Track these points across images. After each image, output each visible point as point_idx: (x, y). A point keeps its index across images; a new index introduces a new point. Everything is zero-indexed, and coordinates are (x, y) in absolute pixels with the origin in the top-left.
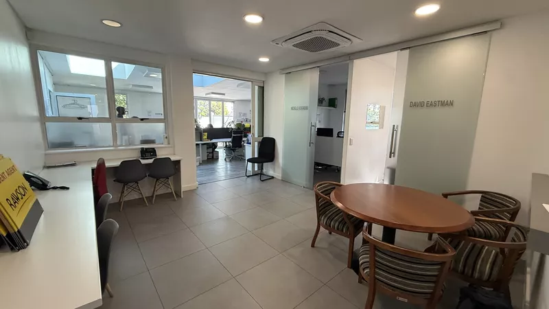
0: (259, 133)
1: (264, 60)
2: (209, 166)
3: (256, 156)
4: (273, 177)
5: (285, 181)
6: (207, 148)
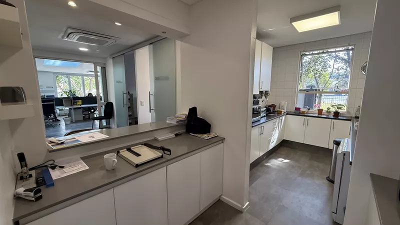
3: (103, 115)
6: (83, 112)
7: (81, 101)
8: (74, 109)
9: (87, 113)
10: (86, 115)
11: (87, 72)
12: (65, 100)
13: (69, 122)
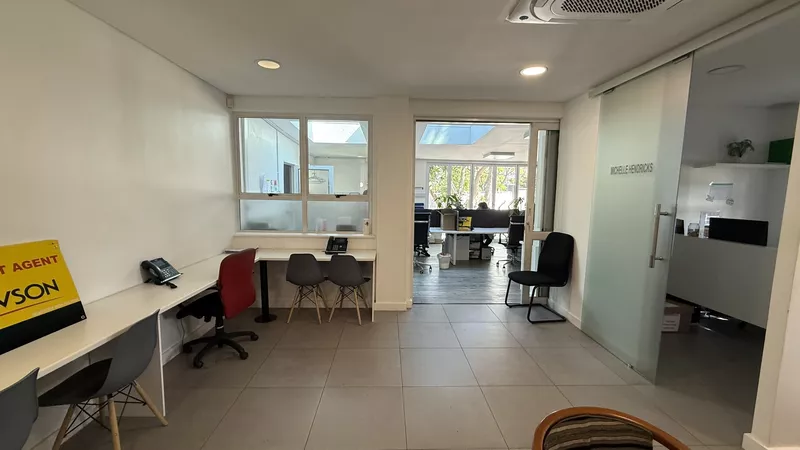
0: (543, 223)
1: (534, 71)
2: (467, 273)
4: (564, 320)
5: (589, 335)
6: (471, 242)
7: (470, 219)
8: (458, 235)
9: (477, 245)
10: (475, 250)
11: (485, 156)
12: (445, 217)
13: (446, 266)
